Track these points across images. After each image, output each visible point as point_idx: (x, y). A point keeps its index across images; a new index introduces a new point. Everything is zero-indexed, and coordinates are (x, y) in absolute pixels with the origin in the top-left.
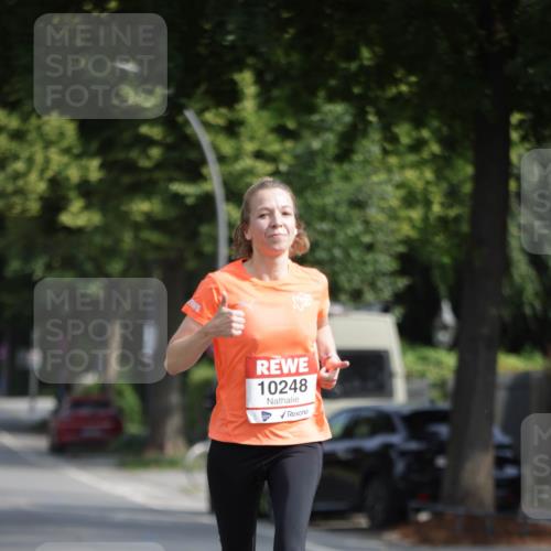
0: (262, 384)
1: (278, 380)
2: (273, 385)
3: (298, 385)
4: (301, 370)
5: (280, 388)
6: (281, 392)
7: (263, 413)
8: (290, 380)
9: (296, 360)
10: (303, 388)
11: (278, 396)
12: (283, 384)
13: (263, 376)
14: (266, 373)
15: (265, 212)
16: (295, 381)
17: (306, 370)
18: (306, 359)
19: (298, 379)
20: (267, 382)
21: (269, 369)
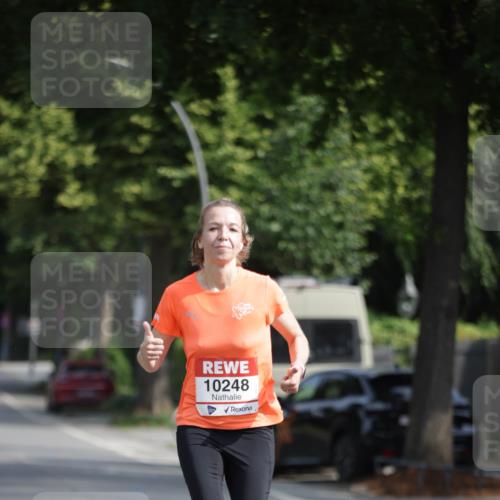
0: (208, 382)
1: (221, 379)
2: (217, 383)
3: (240, 385)
4: (242, 371)
5: (223, 386)
6: (224, 390)
7: (209, 407)
8: (232, 380)
9: (237, 363)
10: (245, 387)
11: (221, 393)
12: (226, 383)
13: (208, 375)
14: (211, 372)
15: (214, 226)
16: (237, 381)
17: (247, 372)
18: (247, 362)
19: (240, 379)
20: (212, 380)
21: (213, 369)
